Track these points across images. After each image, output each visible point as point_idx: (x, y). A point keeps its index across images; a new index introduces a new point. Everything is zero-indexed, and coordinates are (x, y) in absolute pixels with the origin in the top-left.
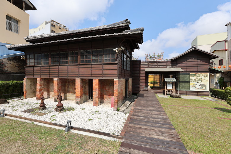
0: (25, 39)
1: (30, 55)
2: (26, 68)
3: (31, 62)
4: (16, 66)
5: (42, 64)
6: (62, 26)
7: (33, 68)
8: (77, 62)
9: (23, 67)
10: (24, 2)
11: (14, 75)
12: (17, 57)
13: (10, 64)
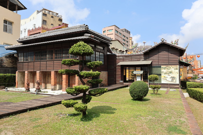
0: (18, 41)
1: (21, 53)
2: (18, 64)
3: (21, 59)
4: (11, 62)
5: (29, 60)
6: (55, 14)
7: (22, 63)
8: (52, 58)
9: (16, 63)
10: (17, 5)
11: (9, 70)
12: (12, 55)
13: (7, 60)
